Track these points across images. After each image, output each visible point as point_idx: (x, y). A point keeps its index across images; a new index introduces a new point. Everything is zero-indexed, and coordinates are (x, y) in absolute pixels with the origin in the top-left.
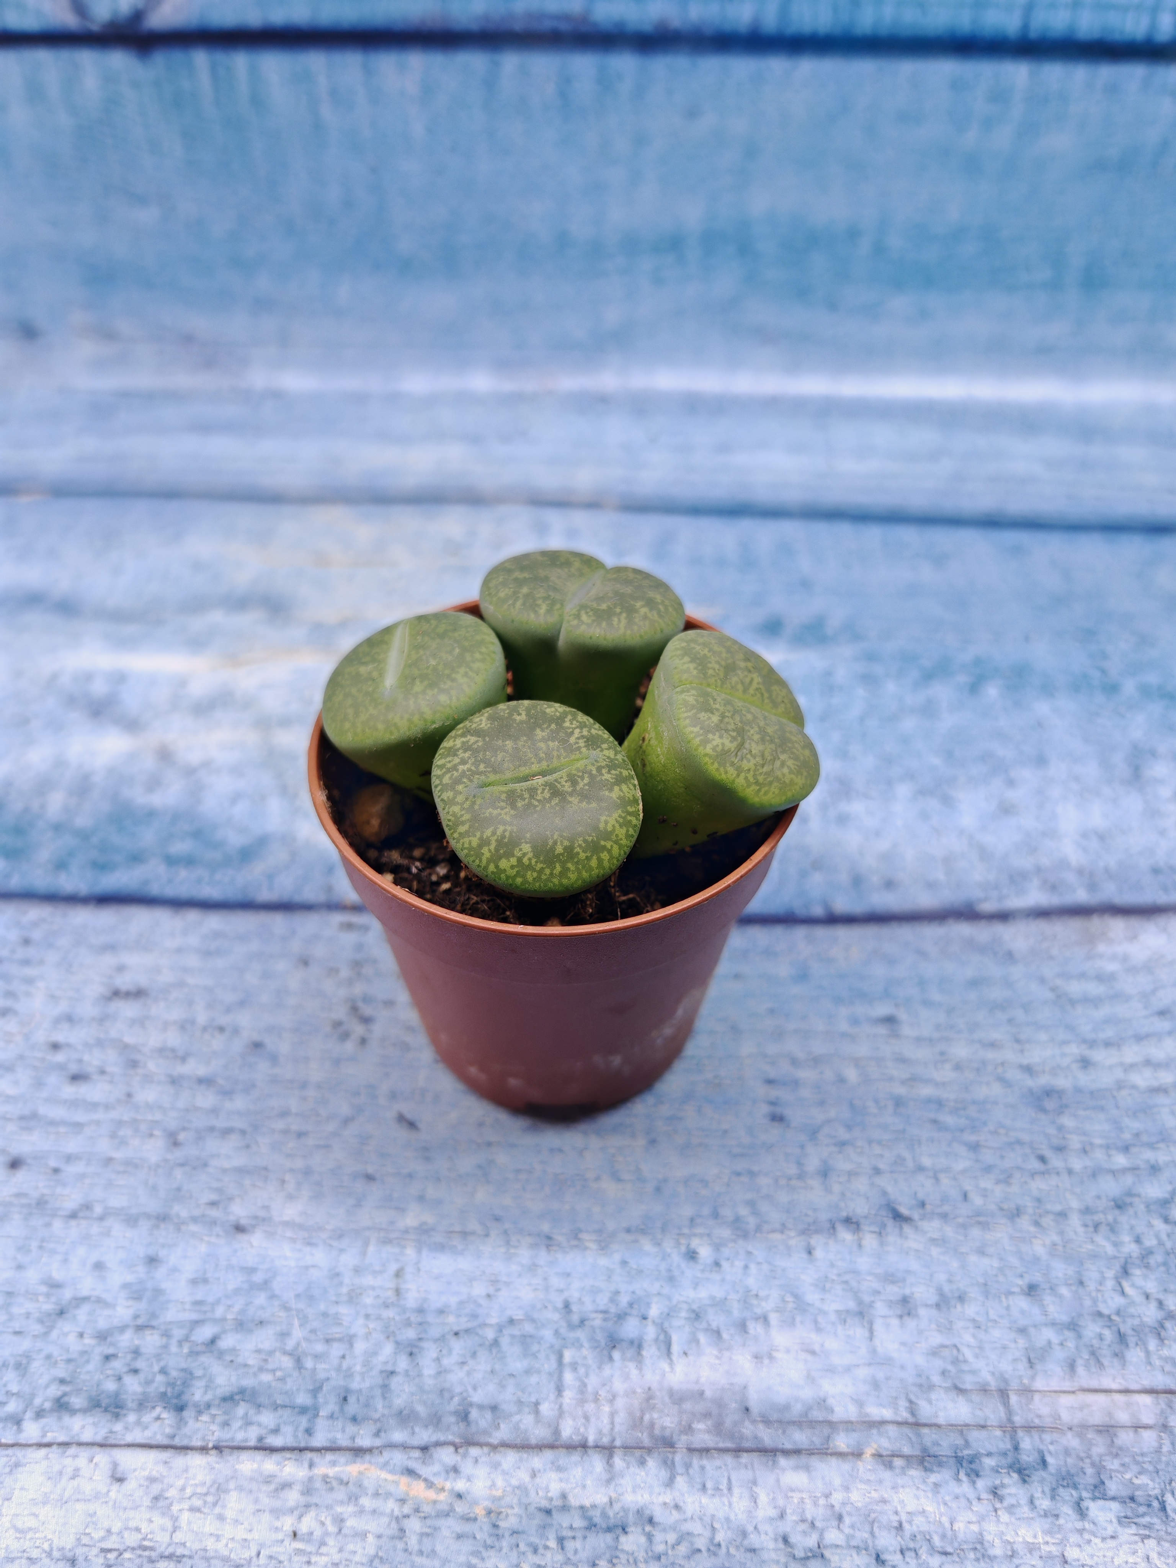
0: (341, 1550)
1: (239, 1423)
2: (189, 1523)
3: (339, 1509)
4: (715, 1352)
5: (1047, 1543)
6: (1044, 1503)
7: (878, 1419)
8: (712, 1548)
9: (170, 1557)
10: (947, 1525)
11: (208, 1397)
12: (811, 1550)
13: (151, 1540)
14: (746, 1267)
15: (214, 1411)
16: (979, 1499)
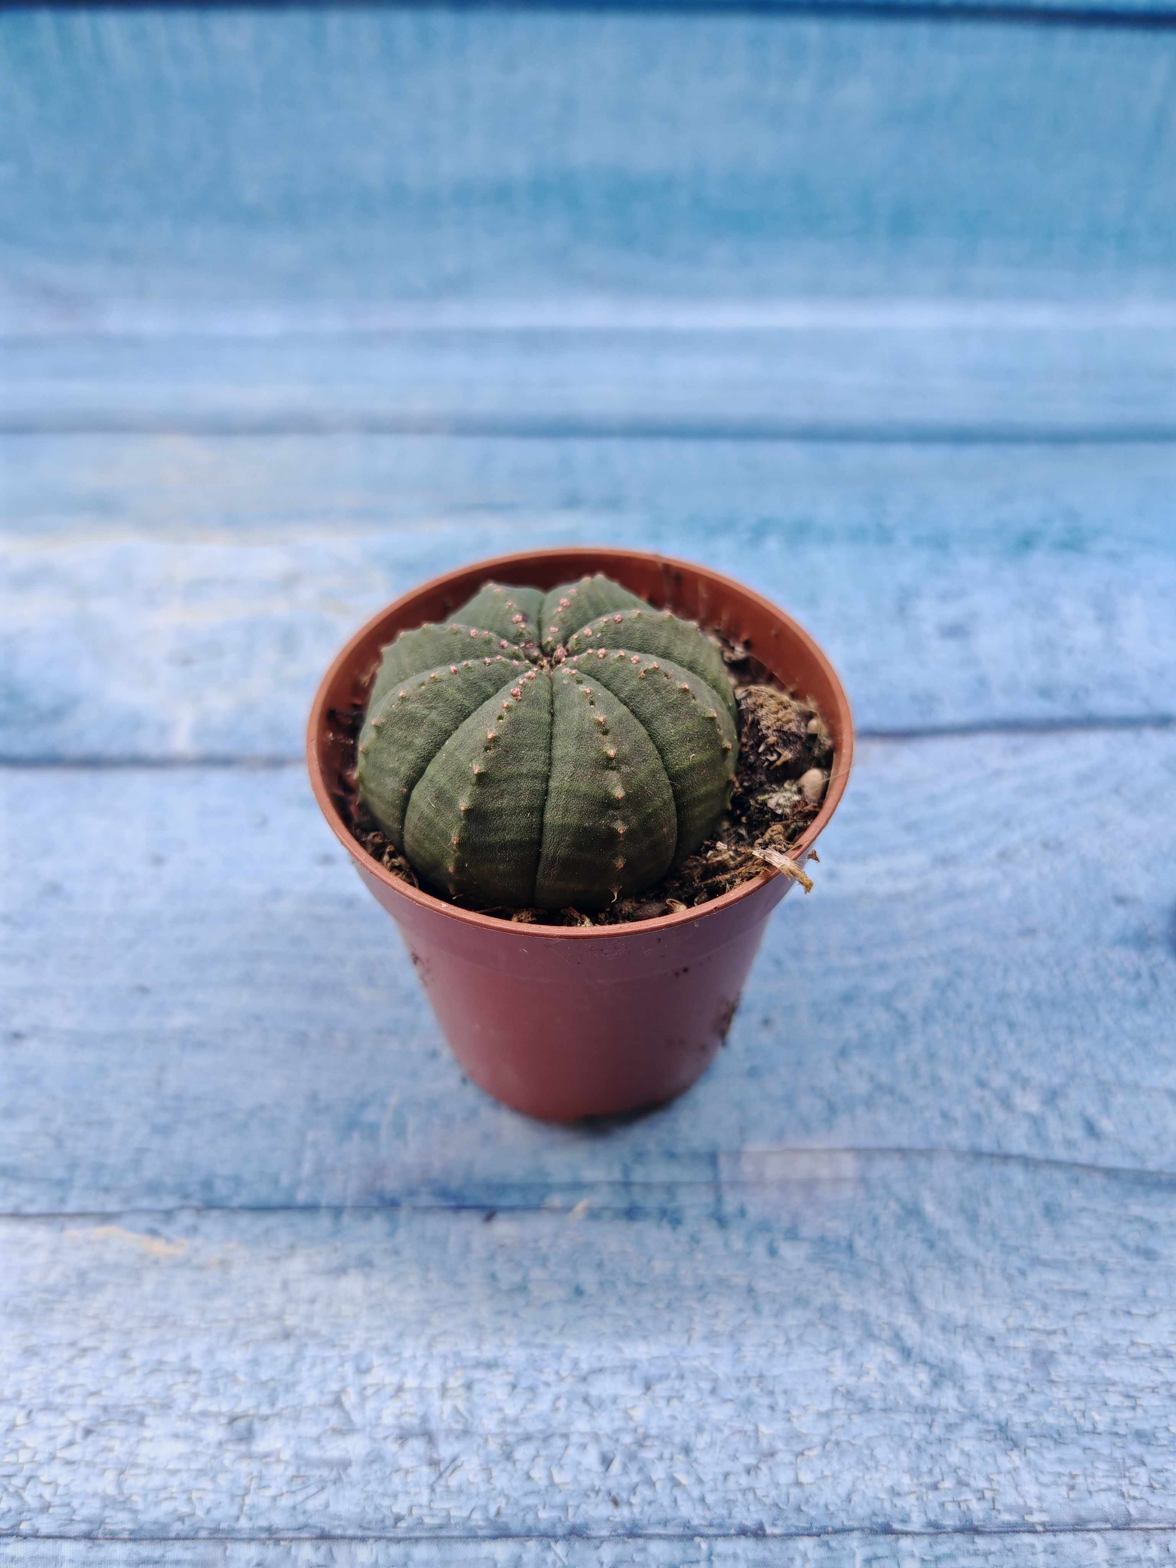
0: (82, 1298)
3: (83, 1264)
4: (445, 1132)
6: (739, 1245)
7: (591, 1180)
12: (515, 1285)
16: (677, 1243)
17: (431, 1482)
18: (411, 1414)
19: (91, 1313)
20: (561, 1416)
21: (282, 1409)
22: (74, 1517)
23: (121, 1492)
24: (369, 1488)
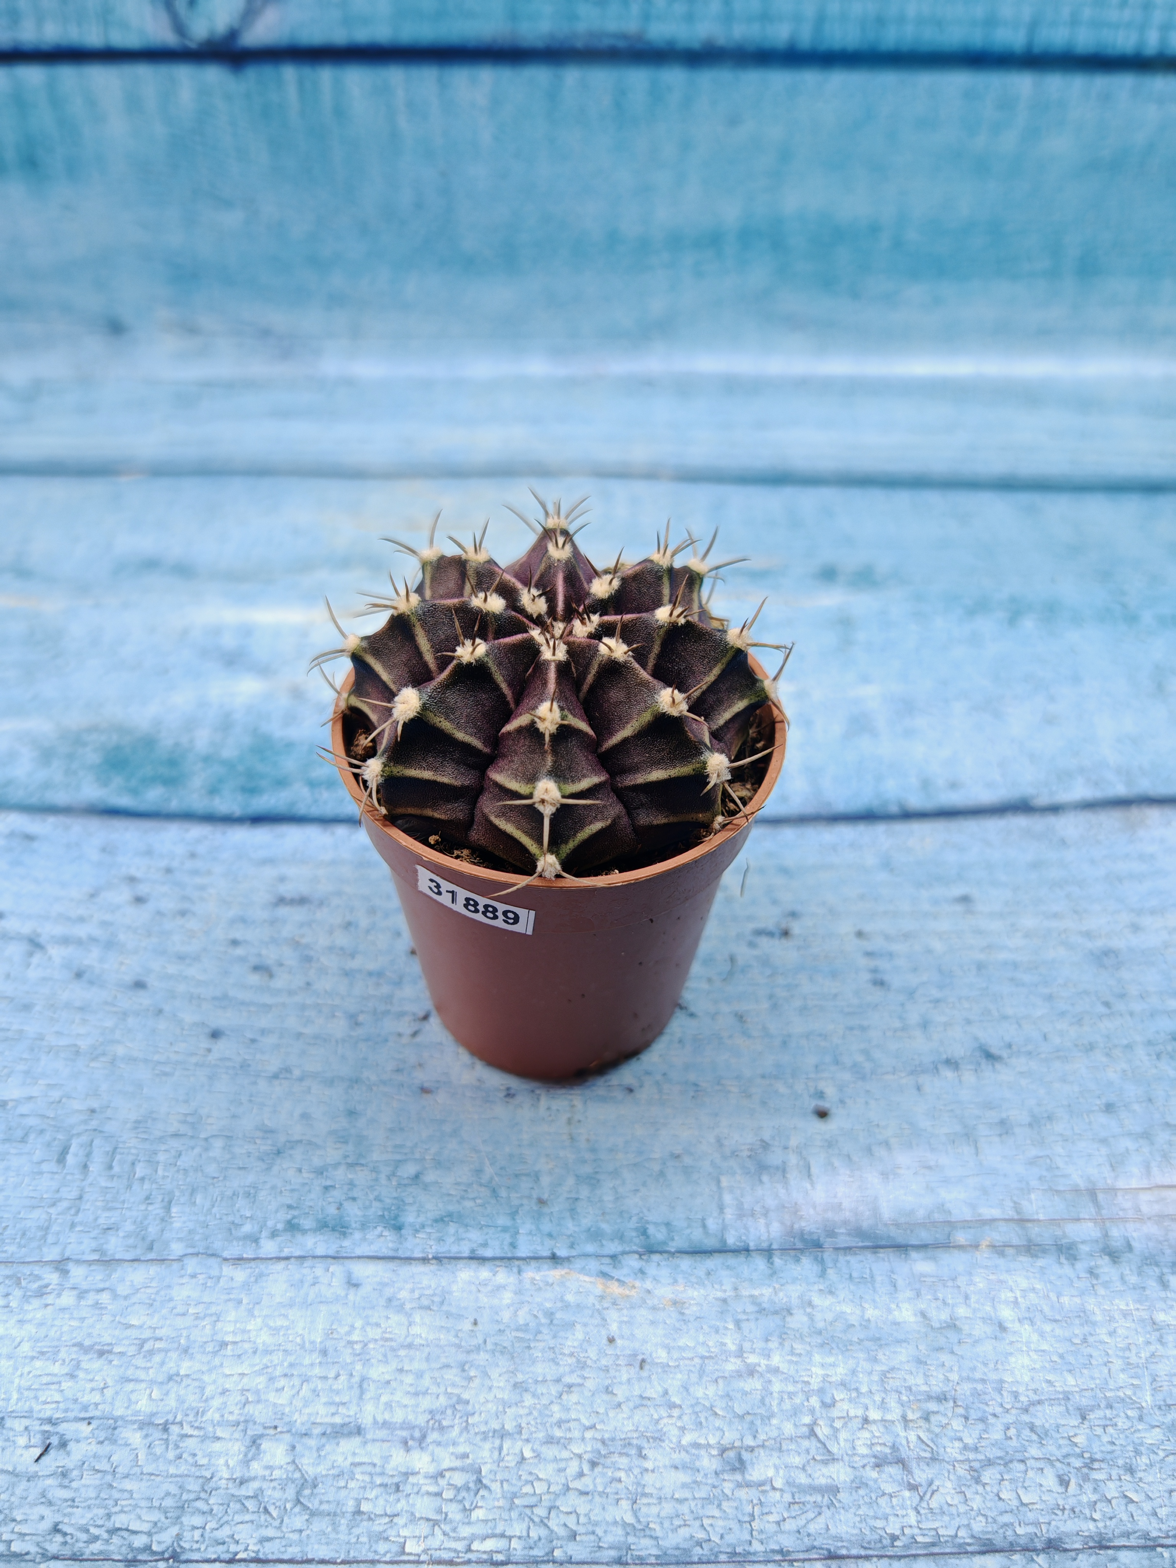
0: (555, 1337)
1: (452, 1239)
2: (422, 1318)
3: (548, 1305)
4: (848, 1172)
5: (1138, 1309)
6: (1133, 1279)
7: (989, 1217)
8: (864, 1323)
9: (410, 1346)
10: (1054, 1298)
11: (421, 1219)
12: (945, 1322)
13: (390, 1333)
14: (867, 1103)
15: (428, 1230)
16: (1078, 1277)
17: (914, 1505)
18: (880, 1444)
19: (567, 1352)
20: (1014, 1443)
21: (764, 1440)
22: (601, 1544)
23: (639, 1521)
24: (861, 1512)
